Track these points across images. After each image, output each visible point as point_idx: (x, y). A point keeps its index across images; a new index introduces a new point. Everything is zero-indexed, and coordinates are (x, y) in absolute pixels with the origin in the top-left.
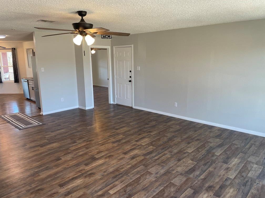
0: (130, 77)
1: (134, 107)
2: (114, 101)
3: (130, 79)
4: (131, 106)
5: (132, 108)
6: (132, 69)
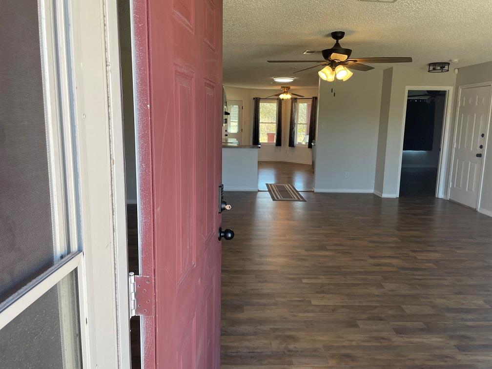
0: (481, 147)
1: (479, 210)
2: (446, 192)
3: (479, 151)
4: (473, 206)
5: (475, 211)
6: (486, 131)
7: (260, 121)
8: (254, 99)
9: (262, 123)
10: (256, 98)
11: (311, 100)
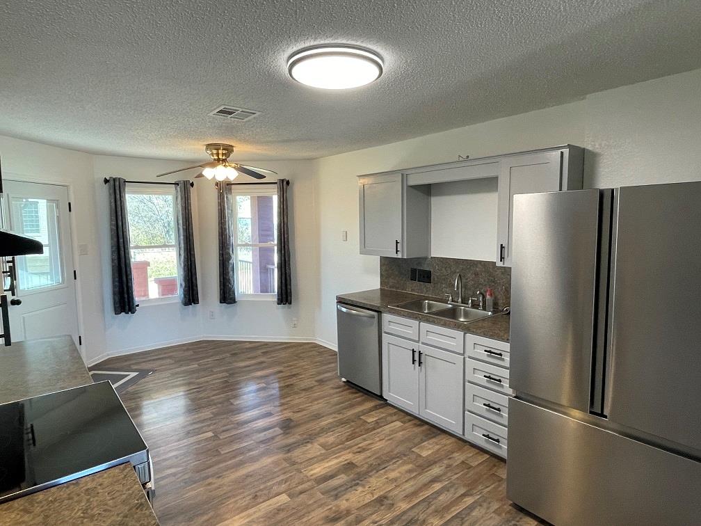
7: (132, 245)
8: (106, 181)
9: (137, 247)
10: (114, 180)
11: (276, 185)
